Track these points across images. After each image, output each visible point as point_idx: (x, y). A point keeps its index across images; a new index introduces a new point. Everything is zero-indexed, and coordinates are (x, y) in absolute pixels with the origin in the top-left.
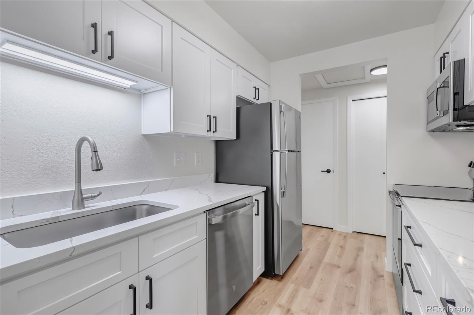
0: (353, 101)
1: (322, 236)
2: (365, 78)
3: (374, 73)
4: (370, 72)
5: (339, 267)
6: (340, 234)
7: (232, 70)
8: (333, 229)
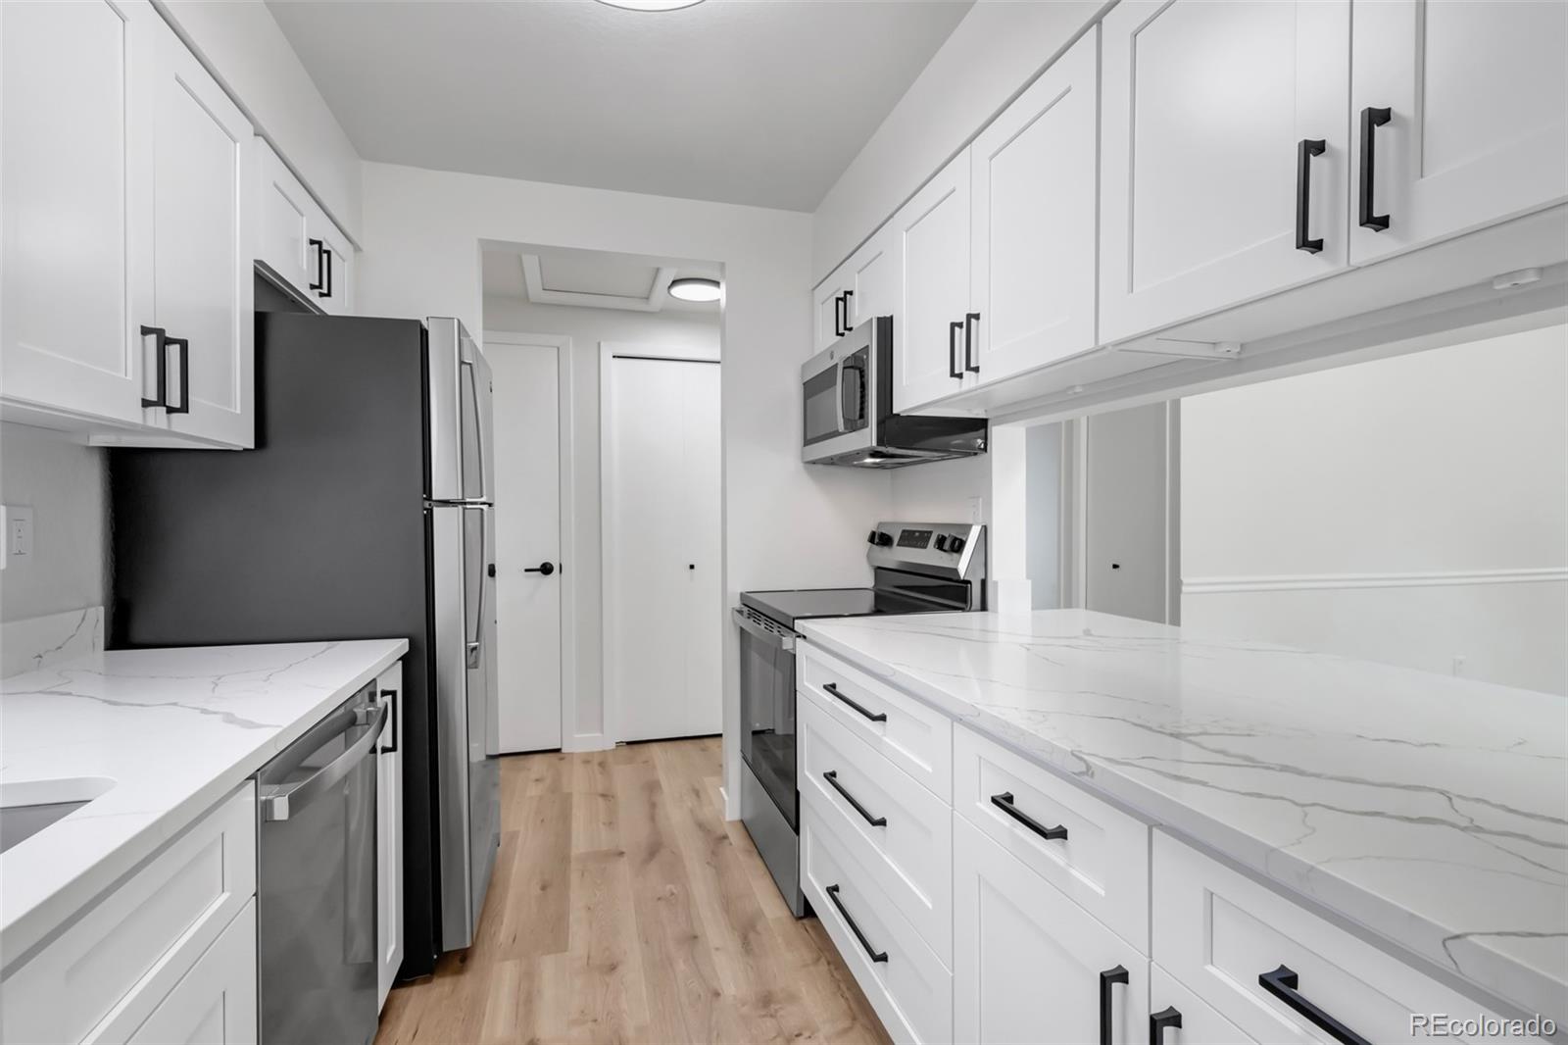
0: (614, 357)
1: (537, 780)
2: (647, 298)
3: (679, 291)
4: (669, 287)
5: (622, 854)
6: (587, 759)
7: (238, 145)
8: (563, 751)
